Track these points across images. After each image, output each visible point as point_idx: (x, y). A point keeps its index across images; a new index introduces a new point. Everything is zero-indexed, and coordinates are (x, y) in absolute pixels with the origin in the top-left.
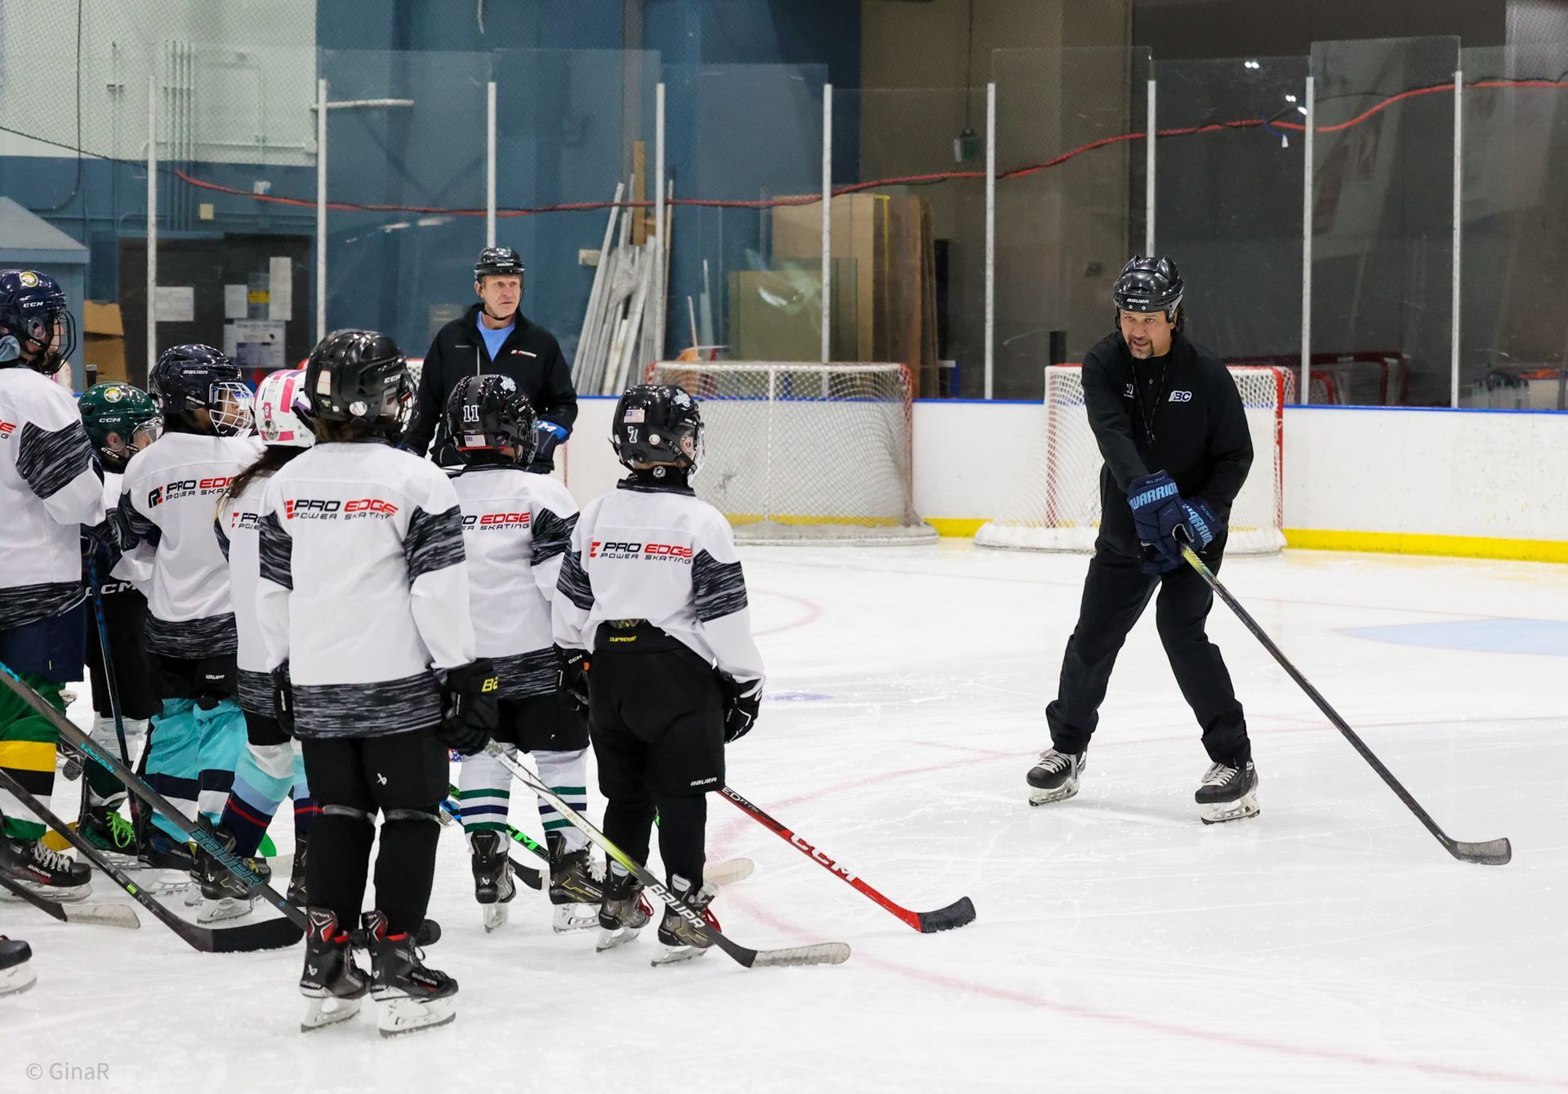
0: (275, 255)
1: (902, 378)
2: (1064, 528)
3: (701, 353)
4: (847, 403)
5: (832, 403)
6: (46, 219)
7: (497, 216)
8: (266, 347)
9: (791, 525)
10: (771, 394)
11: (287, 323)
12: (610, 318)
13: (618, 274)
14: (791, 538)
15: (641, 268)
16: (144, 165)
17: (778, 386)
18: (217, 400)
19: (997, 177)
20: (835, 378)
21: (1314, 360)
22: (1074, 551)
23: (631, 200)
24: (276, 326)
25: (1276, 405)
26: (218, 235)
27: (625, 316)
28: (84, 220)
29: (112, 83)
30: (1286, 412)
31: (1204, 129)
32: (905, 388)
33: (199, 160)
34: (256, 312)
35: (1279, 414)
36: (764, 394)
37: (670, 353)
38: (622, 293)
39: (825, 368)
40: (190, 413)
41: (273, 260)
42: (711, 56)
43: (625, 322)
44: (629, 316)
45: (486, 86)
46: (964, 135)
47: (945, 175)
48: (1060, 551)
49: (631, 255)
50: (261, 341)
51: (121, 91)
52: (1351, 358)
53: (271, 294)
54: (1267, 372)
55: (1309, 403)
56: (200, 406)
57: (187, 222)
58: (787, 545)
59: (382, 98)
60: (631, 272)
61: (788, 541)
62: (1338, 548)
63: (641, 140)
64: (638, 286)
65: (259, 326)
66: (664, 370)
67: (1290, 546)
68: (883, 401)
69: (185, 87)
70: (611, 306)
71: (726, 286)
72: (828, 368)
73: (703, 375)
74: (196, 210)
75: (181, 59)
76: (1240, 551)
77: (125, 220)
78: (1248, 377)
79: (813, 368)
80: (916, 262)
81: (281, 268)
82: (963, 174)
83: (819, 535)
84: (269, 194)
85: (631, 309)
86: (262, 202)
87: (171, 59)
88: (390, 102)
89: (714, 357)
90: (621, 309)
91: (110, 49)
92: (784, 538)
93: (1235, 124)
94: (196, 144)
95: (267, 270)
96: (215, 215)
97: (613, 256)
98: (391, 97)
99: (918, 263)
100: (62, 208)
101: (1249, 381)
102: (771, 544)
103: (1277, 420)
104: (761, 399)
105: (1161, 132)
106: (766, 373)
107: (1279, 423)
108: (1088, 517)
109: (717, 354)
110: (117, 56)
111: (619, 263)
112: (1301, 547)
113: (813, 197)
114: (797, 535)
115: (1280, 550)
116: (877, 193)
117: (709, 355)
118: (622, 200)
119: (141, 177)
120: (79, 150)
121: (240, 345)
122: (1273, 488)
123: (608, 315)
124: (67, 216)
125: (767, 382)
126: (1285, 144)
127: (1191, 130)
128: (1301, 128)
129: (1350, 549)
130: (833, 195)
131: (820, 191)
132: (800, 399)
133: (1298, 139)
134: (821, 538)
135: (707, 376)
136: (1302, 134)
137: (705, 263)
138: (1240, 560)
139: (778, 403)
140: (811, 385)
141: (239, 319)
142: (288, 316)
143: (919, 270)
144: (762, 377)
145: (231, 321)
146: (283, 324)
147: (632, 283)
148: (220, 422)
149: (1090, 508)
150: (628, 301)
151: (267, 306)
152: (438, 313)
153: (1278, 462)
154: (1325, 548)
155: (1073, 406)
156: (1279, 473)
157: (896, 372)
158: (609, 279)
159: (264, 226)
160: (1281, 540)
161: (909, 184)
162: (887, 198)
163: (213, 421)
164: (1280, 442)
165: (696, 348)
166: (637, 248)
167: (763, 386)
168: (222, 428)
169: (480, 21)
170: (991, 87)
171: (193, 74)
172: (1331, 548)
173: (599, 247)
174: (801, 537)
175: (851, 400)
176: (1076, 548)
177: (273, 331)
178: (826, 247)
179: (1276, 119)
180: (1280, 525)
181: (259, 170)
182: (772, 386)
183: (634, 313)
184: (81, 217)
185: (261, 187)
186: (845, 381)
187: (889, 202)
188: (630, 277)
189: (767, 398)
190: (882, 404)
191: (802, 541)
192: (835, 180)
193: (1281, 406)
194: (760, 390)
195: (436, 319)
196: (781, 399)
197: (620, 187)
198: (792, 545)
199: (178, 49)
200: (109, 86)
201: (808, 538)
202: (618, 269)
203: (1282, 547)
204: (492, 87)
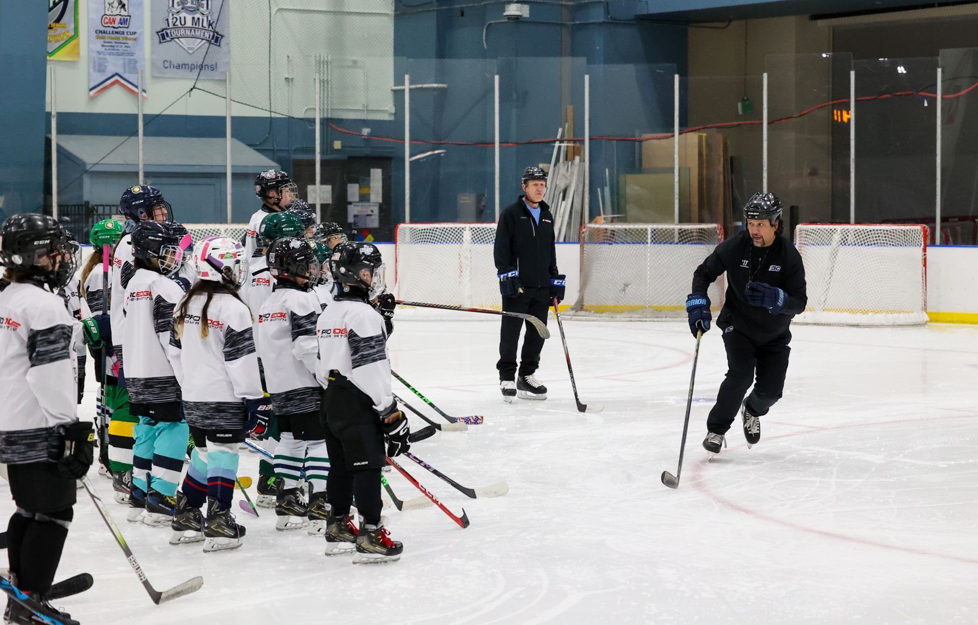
0: (373, 167)
1: (718, 232)
2: (809, 312)
3: (605, 219)
4: (690, 245)
5: (681, 245)
6: (255, 149)
7: (500, 146)
8: (369, 217)
9: (661, 311)
10: (649, 241)
11: (380, 203)
12: (555, 200)
13: (560, 177)
14: (661, 317)
15: (572, 173)
16: (313, 121)
17: (652, 237)
18: (164, 254)
19: (769, 123)
20: (681, 232)
21: (944, 220)
22: (815, 324)
23: (566, 138)
24: (374, 206)
25: (923, 245)
26: (345, 157)
27: (564, 199)
28: (273, 150)
29: (287, 76)
30: (928, 249)
31: (882, 97)
32: (720, 237)
33: (333, 117)
34: (364, 198)
35: (925, 250)
36: (645, 241)
37: (592, 218)
38: (562, 187)
39: (676, 227)
40: (149, 260)
41: (372, 170)
42: (609, 60)
43: (564, 202)
44: (566, 199)
45: (494, 78)
46: (743, 100)
47: (741, 123)
48: (807, 324)
49: (566, 167)
50: (366, 214)
51: (292, 81)
52: (957, 219)
53: (371, 189)
54: (918, 228)
55: (941, 243)
56: (155, 257)
57: (327, 151)
58: (659, 321)
59: (432, 83)
60: (567, 176)
61: (659, 319)
62: (957, 322)
63: (571, 104)
64: (571, 182)
65: (365, 206)
66: (590, 228)
67: (931, 321)
68: (709, 244)
69: (325, 79)
70: (556, 194)
71: (618, 182)
72: (679, 227)
73: (612, 231)
74: (332, 145)
75: (322, 64)
76: (905, 324)
77: (295, 150)
78: (908, 230)
79: (672, 227)
80: (720, 168)
81: (377, 174)
82: (750, 122)
83: (676, 316)
84: (370, 135)
85: (567, 195)
86: (367, 140)
87: (318, 65)
88: (435, 85)
89: (612, 221)
90: (561, 195)
91: (286, 59)
92: (657, 317)
93: (898, 94)
94: (332, 109)
95: (369, 175)
96: (342, 146)
97: (557, 168)
98: (436, 83)
99: (722, 169)
100: (260, 144)
101: (908, 233)
102: (651, 321)
103: (923, 253)
104: (643, 243)
105: (858, 99)
106: (646, 229)
107: (925, 255)
108: (822, 306)
109: (614, 220)
110: (290, 63)
111: (560, 171)
112: (936, 321)
113: (669, 134)
114: (665, 316)
115: (925, 324)
116: (700, 132)
117: (610, 220)
118: (561, 137)
119: (311, 128)
120: (271, 112)
121: (355, 216)
122: (922, 290)
123: (555, 199)
124: (266, 148)
125: (647, 234)
126: (926, 105)
127: (874, 97)
128: (934, 95)
129: (963, 322)
130: (680, 134)
131: (673, 132)
132: (664, 243)
133: (933, 102)
134: (677, 318)
135: (614, 231)
136: (935, 99)
137: (607, 171)
138: (906, 328)
139: (653, 245)
140: (670, 236)
141: (354, 202)
142: (380, 200)
143: (722, 172)
144: (644, 232)
145: (350, 203)
146: (378, 204)
147: (567, 182)
148: (164, 267)
149: (823, 301)
150: (565, 192)
151: (369, 195)
152: (462, 198)
153: (924, 276)
154: (950, 322)
155: (812, 246)
156: (924, 282)
157: (715, 228)
158: (555, 181)
159: (367, 151)
160: (926, 318)
161: (717, 127)
162: (704, 135)
163: (160, 265)
164: (925, 265)
165: (603, 216)
166: (570, 163)
167: (645, 236)
168: (164, 269)
169: (484, 42)
170: (765, 75)
171: (329, 73)
172: (953, 322)
173: (550, 163)
174: (666, 317)
175: (692, 244)
176: (816, 322)
177: (372, 208)
178: (677, 162)
179: (921, 91)
180: (925, 309)
181: (365, 123)
182: (649, 236)
183: (568, 198)
184: (272, 148)
185: (366, 131)
186: (688, 233)
187: (706, 137)
188: (566, 178)
189: (647, 243)
190: (708, 246)
191: (667, 319)
192: (681, 125)
193: (925, 246)
194: (643, 239)
195: (461, 202)
196: (654, 243)
197: (560, 130)
198: (661, 321)
199: (322, 59)
200: (286, 78)
201: (670, 317)
202: (560, 174)
203: (927, 322)
204: (497, 78)
